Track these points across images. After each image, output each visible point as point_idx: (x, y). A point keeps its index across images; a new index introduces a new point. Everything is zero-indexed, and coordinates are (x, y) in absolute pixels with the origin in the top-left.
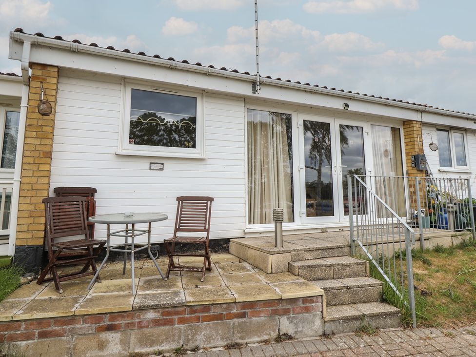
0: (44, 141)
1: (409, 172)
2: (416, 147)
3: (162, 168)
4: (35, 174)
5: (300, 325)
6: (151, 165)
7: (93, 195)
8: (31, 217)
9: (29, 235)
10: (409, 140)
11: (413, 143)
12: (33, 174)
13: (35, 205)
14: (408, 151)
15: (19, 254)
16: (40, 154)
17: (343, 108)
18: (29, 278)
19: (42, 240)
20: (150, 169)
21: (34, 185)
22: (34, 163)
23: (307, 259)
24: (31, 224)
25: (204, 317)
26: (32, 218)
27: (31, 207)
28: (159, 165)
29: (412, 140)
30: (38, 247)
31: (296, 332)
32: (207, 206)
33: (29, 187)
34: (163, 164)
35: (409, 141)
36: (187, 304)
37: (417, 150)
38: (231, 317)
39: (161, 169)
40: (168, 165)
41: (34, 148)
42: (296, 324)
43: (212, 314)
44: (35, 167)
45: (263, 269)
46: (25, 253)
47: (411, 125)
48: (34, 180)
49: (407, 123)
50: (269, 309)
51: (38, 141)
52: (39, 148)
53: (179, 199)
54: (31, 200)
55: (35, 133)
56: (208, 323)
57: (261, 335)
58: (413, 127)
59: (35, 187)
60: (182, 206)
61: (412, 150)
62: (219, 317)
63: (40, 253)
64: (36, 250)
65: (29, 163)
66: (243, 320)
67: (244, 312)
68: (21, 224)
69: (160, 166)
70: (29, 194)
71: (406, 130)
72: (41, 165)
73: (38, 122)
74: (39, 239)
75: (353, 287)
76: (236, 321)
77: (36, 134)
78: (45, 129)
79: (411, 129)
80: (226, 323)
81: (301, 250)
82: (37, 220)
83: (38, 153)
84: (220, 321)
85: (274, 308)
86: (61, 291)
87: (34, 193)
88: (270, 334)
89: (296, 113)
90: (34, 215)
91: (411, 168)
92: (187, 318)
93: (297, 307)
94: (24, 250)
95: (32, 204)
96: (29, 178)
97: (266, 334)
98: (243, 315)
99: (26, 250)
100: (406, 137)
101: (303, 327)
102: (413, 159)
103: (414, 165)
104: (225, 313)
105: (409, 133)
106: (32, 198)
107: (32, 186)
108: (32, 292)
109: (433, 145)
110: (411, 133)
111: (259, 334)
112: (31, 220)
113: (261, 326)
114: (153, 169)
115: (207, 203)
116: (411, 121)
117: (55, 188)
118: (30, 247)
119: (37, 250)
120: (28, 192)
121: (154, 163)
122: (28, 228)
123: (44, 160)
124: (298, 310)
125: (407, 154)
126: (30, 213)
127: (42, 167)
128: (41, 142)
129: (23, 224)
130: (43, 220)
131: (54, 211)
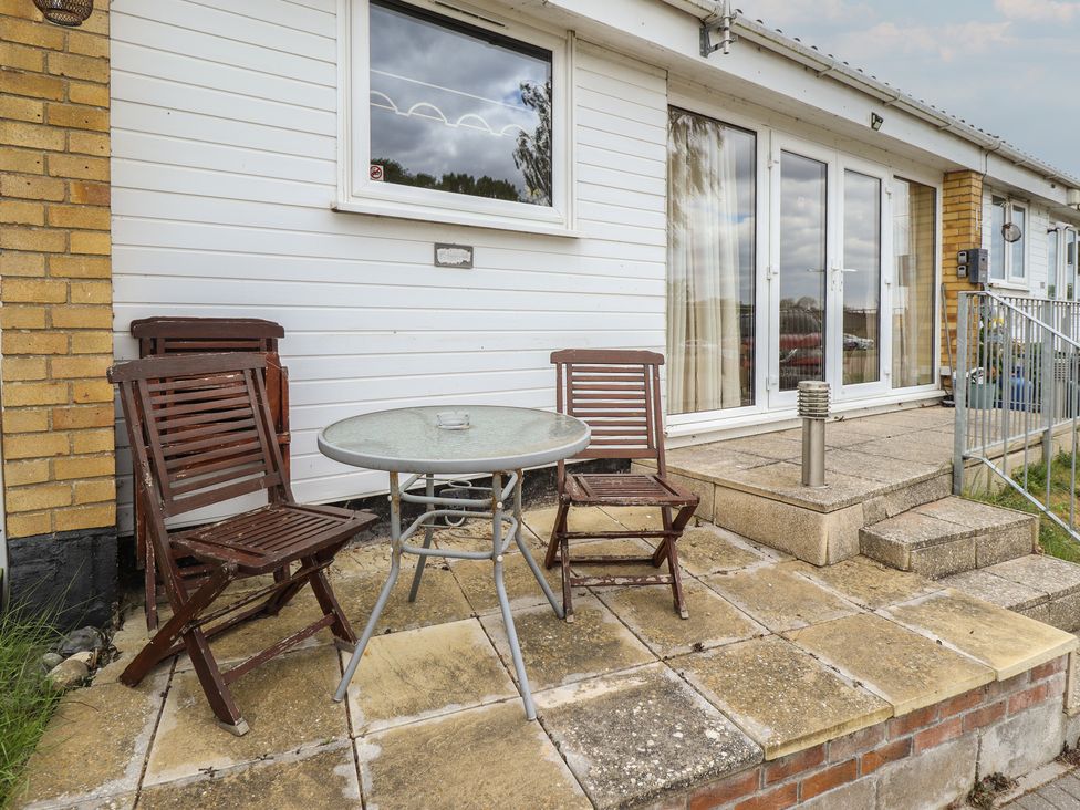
0: (79, 142)
1: (949, 287)
2: (972, 231)
3: (468, 260)
4: (58, 267)
5: (1021, 742)
6: (439, 251)
7: (271, 346)
8: (56, 430)
9: (59, 497)
10: (955, 216)
11: (966, 222)
12: (47, 265)
13: (70, 387)
14: (950, 241)
15: (25, 568)
16: (67, 189)
17: (870, 126)
18: (83, 656)
19: (112, 509)
20: (437, 264)
21: (56, 311)
22: (47, 226)
23: (890, 515)
24: (59, 455)
25: (807, 783)
26: (63, 434)
27: (57, 395)
28: (461, 251)
29: (963, 215)
30: (97, 534)
31: (1011, 764)
32: (645, 379)
33: (36, 318)
34: (469, 249)
35: (957, 217)
36: (769, 758)
37: (973, 239)
38: (874, 762)
39: (467, 265)
40: (484, 253)
41: (41, 166)
42: (1013, 743)
43: (828, 768)
44: (54, 242)
45: (794, 549)
46: (51, 561)
47: (967, 182)
48: (56, 291)
49: (955, 176)
50: (963, 714)
51: (55, 140)
52: (61, 166)
53: (558, 358)
54: (49, 366)
55: (37, 107)
56: (816, 798)
57: (939, 793)
58: (970, 186)
59: (62, 317)
60: (571, 379)
61: (960, 239)
62: (847, 772)
63: (109, 552)
64: (93, 545)
65: (28, 226)
66: (903, 763)
67: (906, 741)
68: (19, 460)
69: (462, 256)
70: (40, 343)
71: (950, 193)
72: (76, 236)
73: (46, 59)
74: (99, 507)
75: (1058, 595)
76: (887, 770)
77: (45, 109)
78: (80, 92)
79: (965, 191)
80: (861, 787)
81: (876, 494)
82: (82, 441)
83: (60, 185)
84: (846, 785)
85: (972, 710)
86: (242, 727)
87: (58, 341)
88: (958, 788)
89: (767, 130)
90: (68, 423)
91: (954, 279)
92: (761, 799)
93: (1019, 695)
94: (46, 552)
95: (55, 382)
96: (32, 283)
97: (951, 789)
98: (903, 750)
99: (54, 550)
100: (949, 209)
101: (1026, 746)
102: (964, 258)
103: (963, 272)
104: (860, 755)
105: (957, 200)
106: (55, 361)
107: (49, 315)
108: (116, 739)
109: (1012, 229)
110: (964, 199)
111: (935, 794)
112: (59, 443)
113: (941, 768)
114: (445, 265)
115: (645, 371)
116: (968, 171)
117: (134, 323)
118: (65, 538)
119: (94, 548)
120: (36, 337)
121: (448, 246)
122: (52, 472)
123: (85, 216)
124: (1021, 701)
125: (947, 248)
126: (52, 417)
127: (81, 242)
128: (67, 144)
129: (28, 459)
130: (106, 440)
131: (161, 413)
